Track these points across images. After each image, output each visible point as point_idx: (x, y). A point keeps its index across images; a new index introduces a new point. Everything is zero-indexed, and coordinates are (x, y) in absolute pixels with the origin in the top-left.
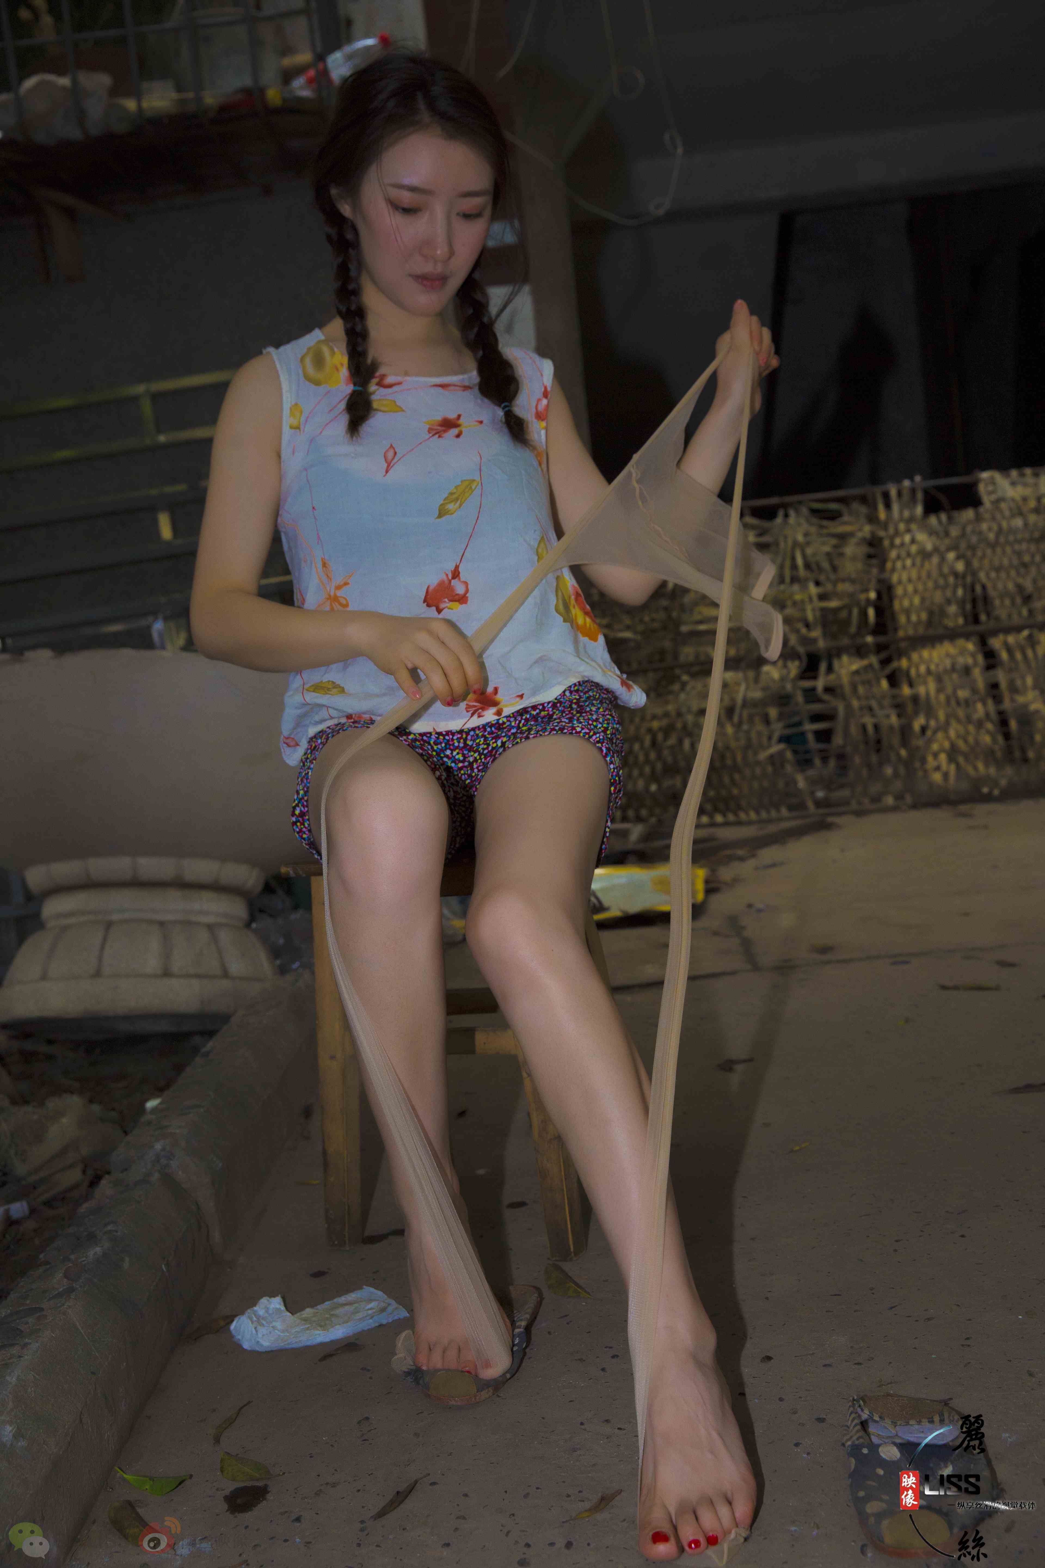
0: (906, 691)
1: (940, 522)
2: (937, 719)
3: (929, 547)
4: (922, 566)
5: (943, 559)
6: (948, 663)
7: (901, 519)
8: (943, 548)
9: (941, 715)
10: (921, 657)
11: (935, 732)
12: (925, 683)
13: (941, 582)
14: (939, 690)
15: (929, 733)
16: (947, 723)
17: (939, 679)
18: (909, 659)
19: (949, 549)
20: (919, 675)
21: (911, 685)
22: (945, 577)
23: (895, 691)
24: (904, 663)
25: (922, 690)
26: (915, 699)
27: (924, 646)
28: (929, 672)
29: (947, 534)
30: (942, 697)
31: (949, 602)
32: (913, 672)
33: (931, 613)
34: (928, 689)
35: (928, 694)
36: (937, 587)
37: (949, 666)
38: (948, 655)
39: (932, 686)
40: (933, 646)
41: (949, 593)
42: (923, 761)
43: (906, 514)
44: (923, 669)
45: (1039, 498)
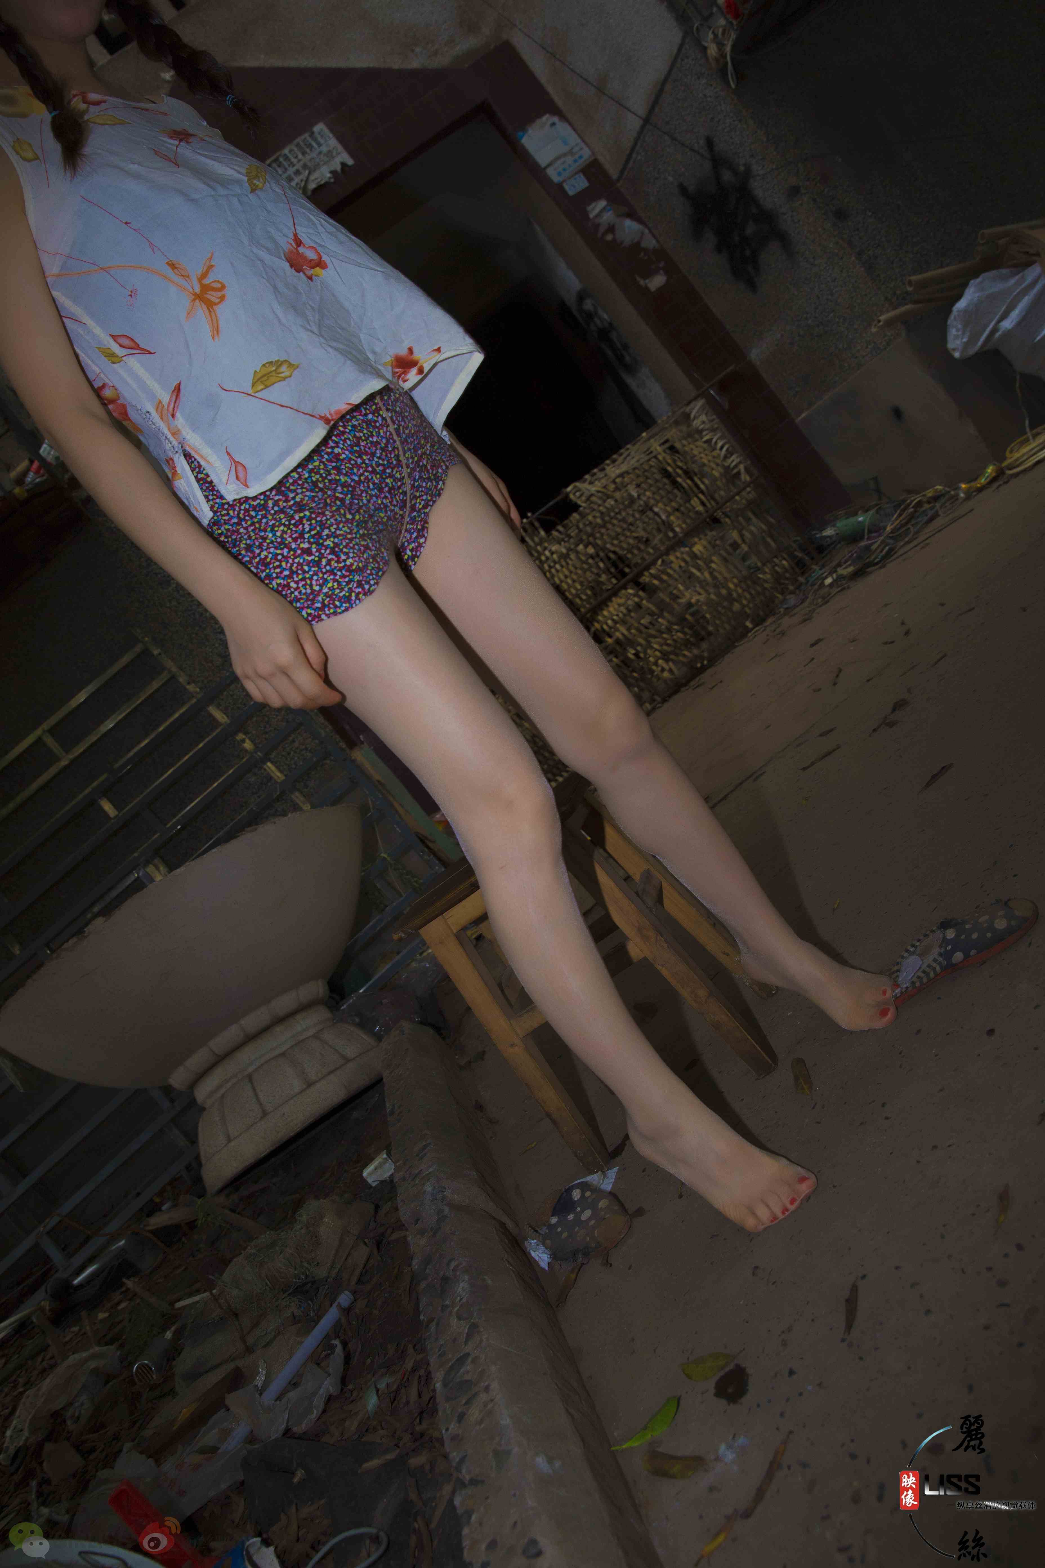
0: (609, 640)
1: (560, 532)
2: (641, 645)
3: (564, 551)
4: (568, 564)
5: (577, 553)
6: (622, 609)
7: (537, 545)
8: (572, 547)
9: (641, 640)
10: (604, 616)
11: (645, 653)
12: (618, 630)
13: (585, 566)
14: (629, 629)
15: (642, 655)
16: (649, 642)
17: (624, 622)
18: (598, 622)
19: (577, 545)
20: (610, 628)
21: (610, 636)
22: (586, 562)
23: (603, 645)
24: (597, 625)
25: (618, 634)
26: (618, 642)
27: (602, 610)
28: (615, 622)
29: (570, 537)
30: (633, 631)
31: (599, 575)
32: (605, 627)
33: (592, 588)
34: (621, 632)
35: (623, 634)
36: (585, 571)
37: (625, 611)
38: (620, 605)
39: (623, 629)
40: (607, 606)
41: (595, 571)
42: (652, 672)
43: (536, 539)
44: (610, 622)
45: (614, 482)
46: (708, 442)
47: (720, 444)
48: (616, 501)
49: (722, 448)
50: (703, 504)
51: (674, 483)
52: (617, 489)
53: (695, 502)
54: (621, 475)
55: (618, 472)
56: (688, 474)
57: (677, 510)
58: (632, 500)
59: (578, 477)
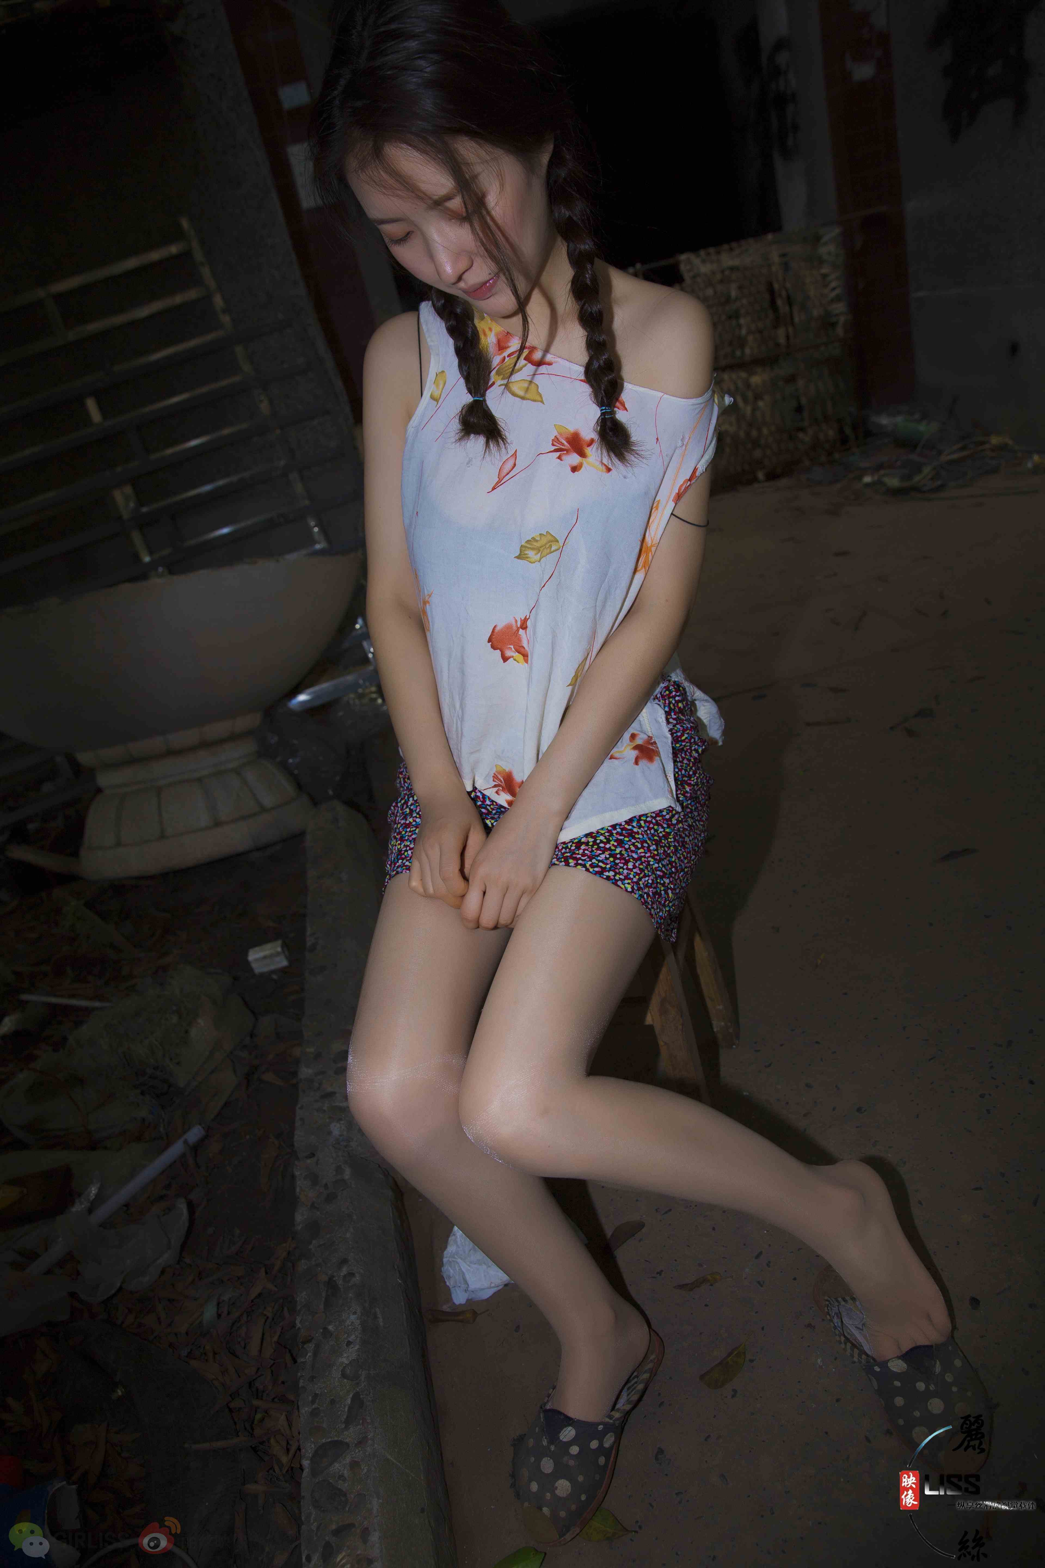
45: (723, 272)
46: (825, 276)
47: (833, 284)
48: (715, 293)
49: (834, 289)
50: (788, 337)
51: (773, 302)
52: (721, 281)
53: (781, 333)
54: (732, 269)
55: (731, 263)
56: (790, 301)
57: (760, 332)
58: (728, 300)
59: (694, 248)
